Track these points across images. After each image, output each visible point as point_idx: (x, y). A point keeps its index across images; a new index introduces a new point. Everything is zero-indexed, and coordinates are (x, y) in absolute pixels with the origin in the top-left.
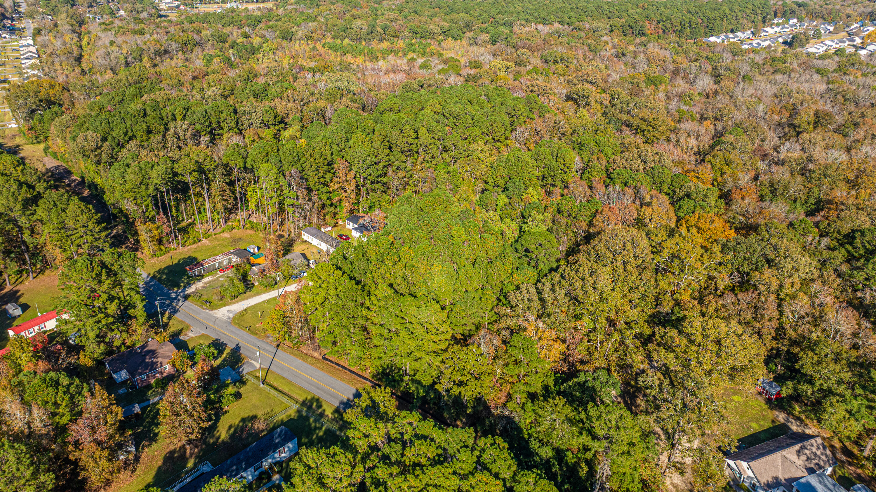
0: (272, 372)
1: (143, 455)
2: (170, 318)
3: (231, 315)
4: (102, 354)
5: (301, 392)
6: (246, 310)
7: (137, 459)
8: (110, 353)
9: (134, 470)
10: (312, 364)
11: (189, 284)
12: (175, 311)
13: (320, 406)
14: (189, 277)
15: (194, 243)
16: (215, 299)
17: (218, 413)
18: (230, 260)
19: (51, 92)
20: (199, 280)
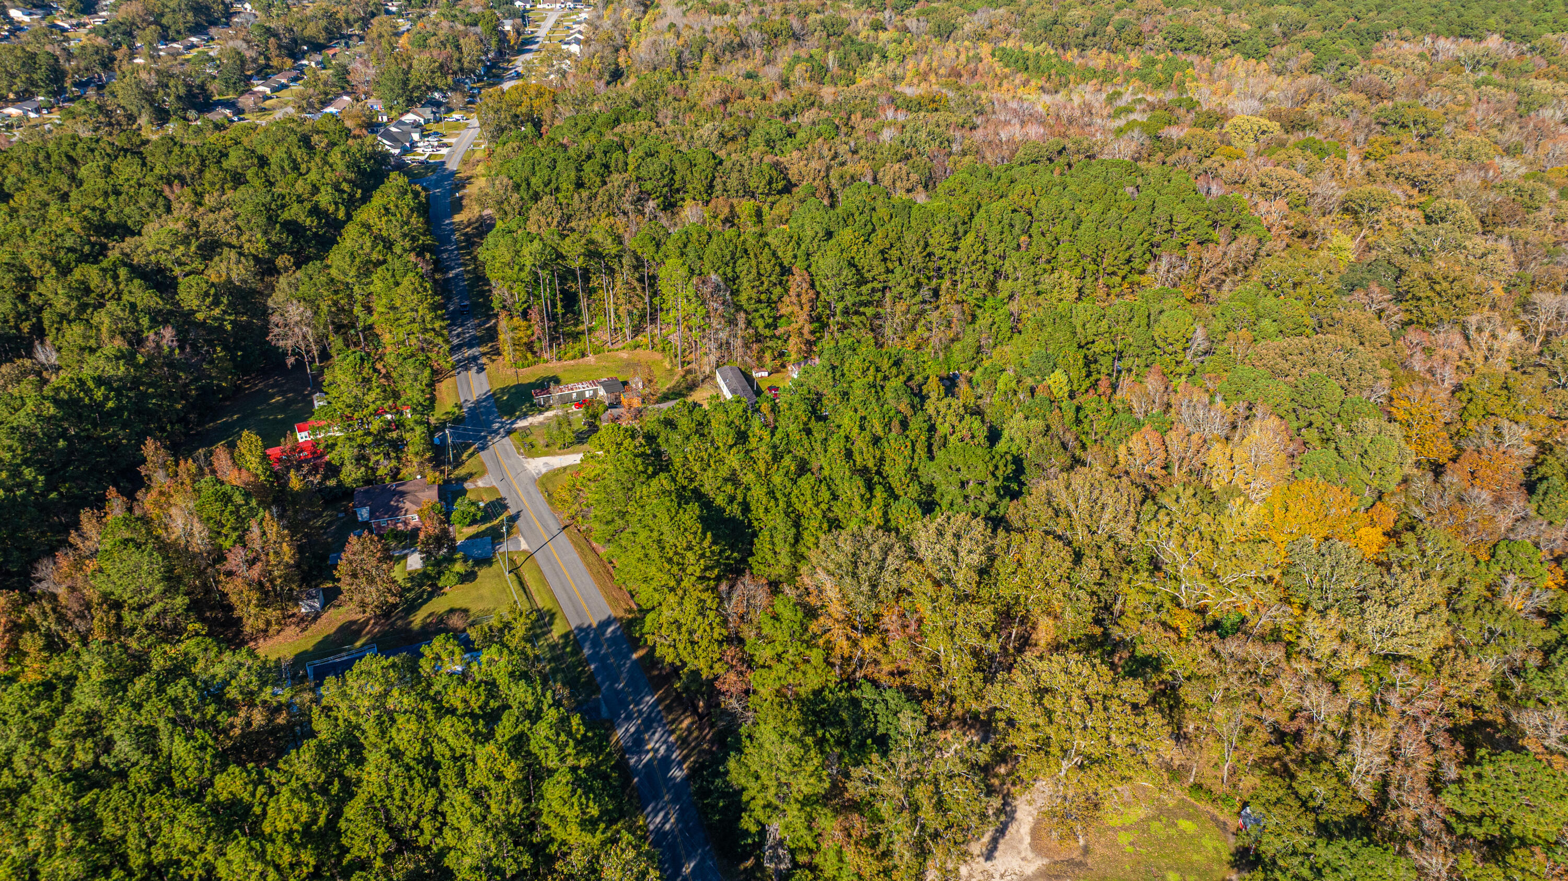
0: (534, 560)
1: (325, 615)
2: (472, 455)
3: (544, 471)
4: (356, 481)
5: (546, 597)
6: (565, 469)
7: (317, 616)
8: (367, 482)
9: (303, 630)
10: (588, 565)
11: (525, 416)
12: (483, 448)
13: (551, 623)
14: (533, 405)
15: (574, 357)
16: (540, 442)
17: (436, 591)
18: (595, 392)
19: (536, 103)
20: (541, 412)
